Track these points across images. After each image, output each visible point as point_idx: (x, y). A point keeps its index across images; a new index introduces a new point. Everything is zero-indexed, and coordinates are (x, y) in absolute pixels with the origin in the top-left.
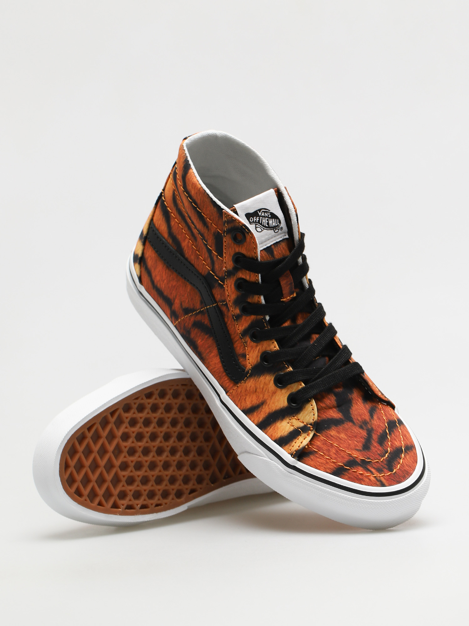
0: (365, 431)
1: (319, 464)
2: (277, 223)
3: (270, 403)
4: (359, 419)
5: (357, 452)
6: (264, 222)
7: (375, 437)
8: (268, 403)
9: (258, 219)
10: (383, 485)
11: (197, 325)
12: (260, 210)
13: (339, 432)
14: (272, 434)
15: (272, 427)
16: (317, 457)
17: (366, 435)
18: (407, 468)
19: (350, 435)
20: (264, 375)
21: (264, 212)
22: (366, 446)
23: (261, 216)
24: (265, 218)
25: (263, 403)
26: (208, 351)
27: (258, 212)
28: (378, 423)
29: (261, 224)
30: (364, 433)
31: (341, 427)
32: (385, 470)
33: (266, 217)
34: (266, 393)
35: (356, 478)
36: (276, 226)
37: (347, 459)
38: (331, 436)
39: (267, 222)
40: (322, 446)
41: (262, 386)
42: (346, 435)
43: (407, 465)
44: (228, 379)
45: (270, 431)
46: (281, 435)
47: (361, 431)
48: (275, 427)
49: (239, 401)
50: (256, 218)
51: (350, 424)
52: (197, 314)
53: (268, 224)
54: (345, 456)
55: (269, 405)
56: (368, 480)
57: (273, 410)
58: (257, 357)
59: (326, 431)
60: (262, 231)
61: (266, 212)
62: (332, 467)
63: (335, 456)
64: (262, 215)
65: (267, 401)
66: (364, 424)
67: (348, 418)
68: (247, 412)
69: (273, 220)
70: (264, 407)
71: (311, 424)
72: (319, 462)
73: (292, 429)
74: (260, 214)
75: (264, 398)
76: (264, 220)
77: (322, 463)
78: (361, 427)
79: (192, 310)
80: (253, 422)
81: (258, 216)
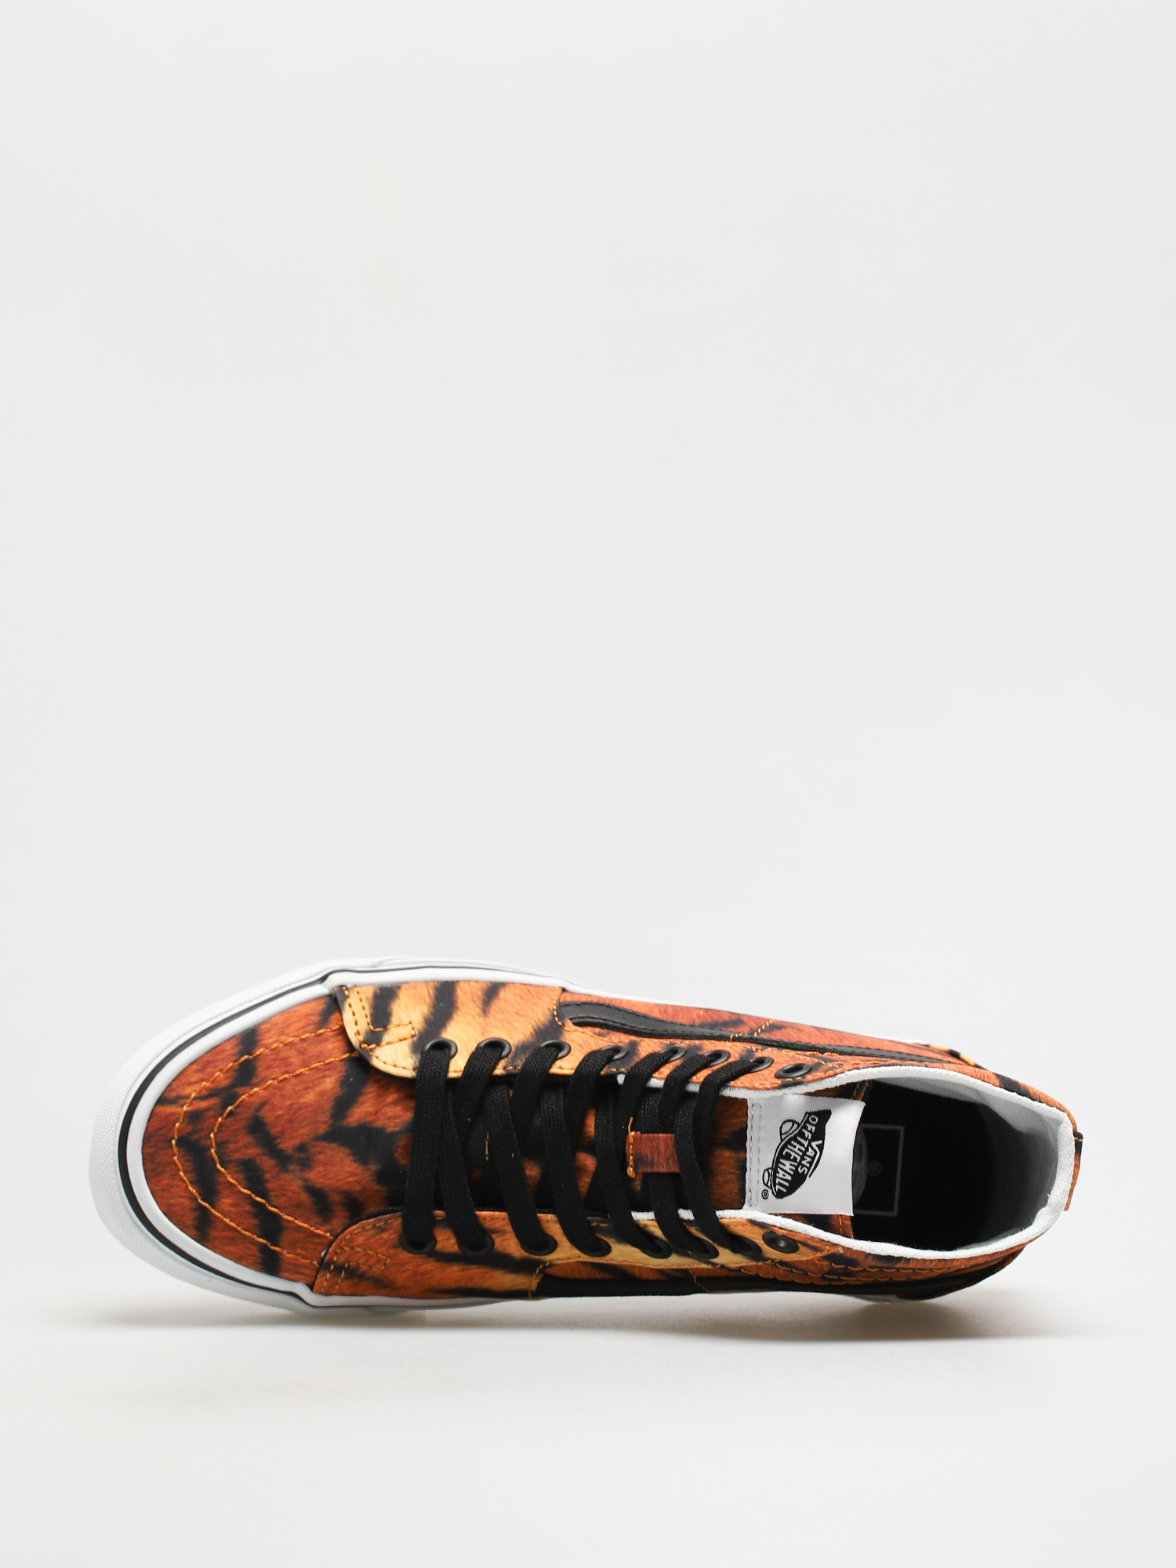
0: (290, 1151)
1: (293, 1020)
2: (780, 1184)
3: (473, 1017)
4: (322, 1157)
5: (260, 1099)
6: (795, 1147)
7: (267, 1163)
8: (476, 1018)
9: (806, 1136)
10: (162, 1101)
12: (821, 1147)
13: (322, 1094)
14: (416, 987)
16: (310, 1025)
17: (281, 1146)
18: (166, 1182)
19: (302, 1112)
21: (813, 1158)
22: (258, 1127)
23: (809, 1145)
24: (801, 1154)
25: (485, 1011)
27: (821, 1142)
28: (290, 1194)
29: (794, 1139)
30: (287, 1145)
31: (328, 1106)
32: (189, 1129)
33: (802, 1158)
35: (213, 1062)
36: (776, 1179)
37: (262, 1072)
38: (325, 1077)
39: (793, 1154)
40: (319, 1048)
41: (515, 1024)
42: (307, 1105)
43: (172, 1188)
45: (426, 988)
46: (399, 999)
47: (297, 1142)
48: (425, 1001)
49: (529, 990)
50: (811, 1132)
51: (322, 1129)
53: (788, 1157)
54: (267, 1073)
56: (193, 1080)
57: (455, 1016)
58: (572, 1042)
59: (343, 1074)
60: (781, 1134)
61: (811, 1163)
62: (267, 1036)
63: (284, 1055)
64: (810, 1149)
65: (481, 1019)
66: (303, 1157)
67: (339, 1134)
68: (496, 985)
69: (789, 1174)
70: (478, 1009)
71: (371, 1050)
72: (295, 1020)
73: (395, 1020)
74: (814, 1144)
75: (492, 1018)
76: (799, 1149)
77: (289, 1025)
78: (302, 1148)
81: (814, 1139)
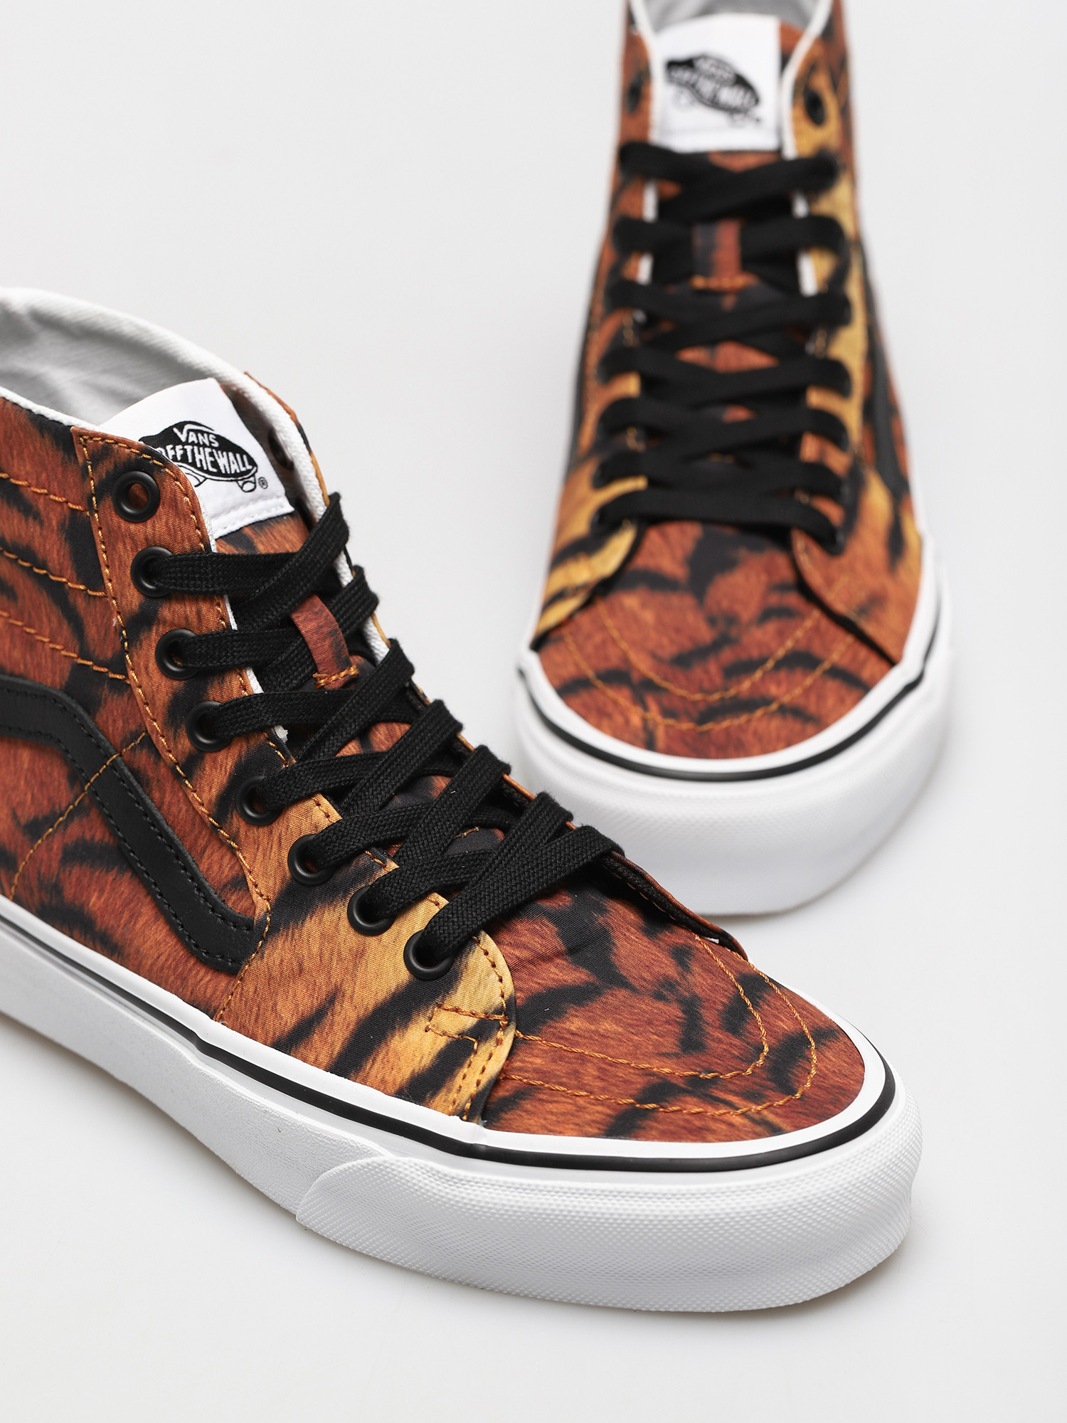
0: (675, 1005)
1: (554, 1118)
2: (244, 466)
3: (353, 992)
4: (646, 975)
5: (666, 1060)
6: (201, 461)
7: (709, 1016)
8: (349, 993)
9: (182, 452)
10: (775, 1131)
11: (77, 854)
12: (180, 426)
13: (592, 1020)
14: (383, 1077)
15: (381, 1056)
16: (540, 1100)
17: (680, 1014)
18: (838, 1079)
19: (630, 1021)
20: (314, 912)
21: (196, 432)
22: (691, 1041)
23: (187, 443)
24: (201, 449)
25: (333, 998)
26: (126, 916)
27: (175, 430)
28: (709, 981)
29: (194, 464)
30: (674, 1011)
31: (596, 1006)
32: (769, 1093)
33: (204, 446)
34: (335, 963)
35: (685, 1128)
36: (242, 474)
37: (640, 1082)
38: (573, 1034)
39: (210, 459)
40: (553, 1067)
41: (315, 950)
42: (618, 1022)
43: (834, 1072)
44: (206, 973)
45: (374, 1071)
46: (413, 1070)
47: (660, 1005)
48: (387, 1054)
49: (256, 1020)
50: (174, 448)
51: (622, 994)
52: (66, 824)
53: (215, 464)
54: (634, 1078)
55: (352, 997)
56: (724, 1127)
57: (371, 1008)
58: (280, 864)
59: (551, 1023)
60: (200, 483)
61: (202, 433)
62: (598, 1117)
63: (599, 1083)
64: (190, 441)
65: (346, 986)
66: (663, 990)
67: (610, 977)
68: (288, 1043)
69: (228, 457)
70: (338, 1008)
71: (499, 1011)
72: (552, 1113)
73: (442, 1042)
74: (183, 438)
75: (333, 981)
76: (199, 453)
77: (563, 1114)
78: (659, 997)
79: (50, 820)
80: (316, 1063)
81: (176, 441)
